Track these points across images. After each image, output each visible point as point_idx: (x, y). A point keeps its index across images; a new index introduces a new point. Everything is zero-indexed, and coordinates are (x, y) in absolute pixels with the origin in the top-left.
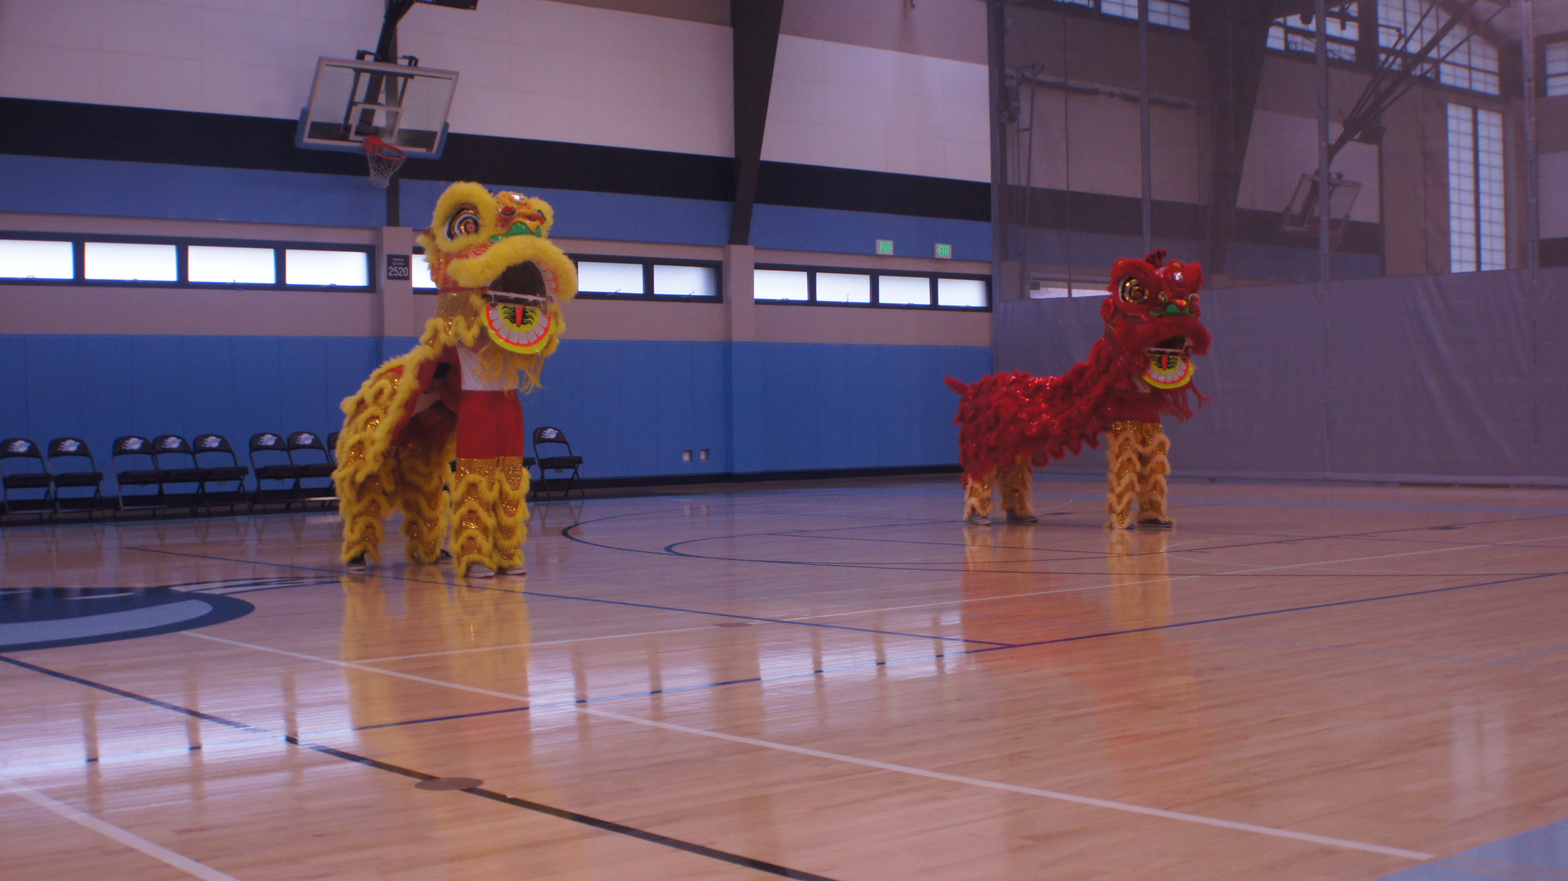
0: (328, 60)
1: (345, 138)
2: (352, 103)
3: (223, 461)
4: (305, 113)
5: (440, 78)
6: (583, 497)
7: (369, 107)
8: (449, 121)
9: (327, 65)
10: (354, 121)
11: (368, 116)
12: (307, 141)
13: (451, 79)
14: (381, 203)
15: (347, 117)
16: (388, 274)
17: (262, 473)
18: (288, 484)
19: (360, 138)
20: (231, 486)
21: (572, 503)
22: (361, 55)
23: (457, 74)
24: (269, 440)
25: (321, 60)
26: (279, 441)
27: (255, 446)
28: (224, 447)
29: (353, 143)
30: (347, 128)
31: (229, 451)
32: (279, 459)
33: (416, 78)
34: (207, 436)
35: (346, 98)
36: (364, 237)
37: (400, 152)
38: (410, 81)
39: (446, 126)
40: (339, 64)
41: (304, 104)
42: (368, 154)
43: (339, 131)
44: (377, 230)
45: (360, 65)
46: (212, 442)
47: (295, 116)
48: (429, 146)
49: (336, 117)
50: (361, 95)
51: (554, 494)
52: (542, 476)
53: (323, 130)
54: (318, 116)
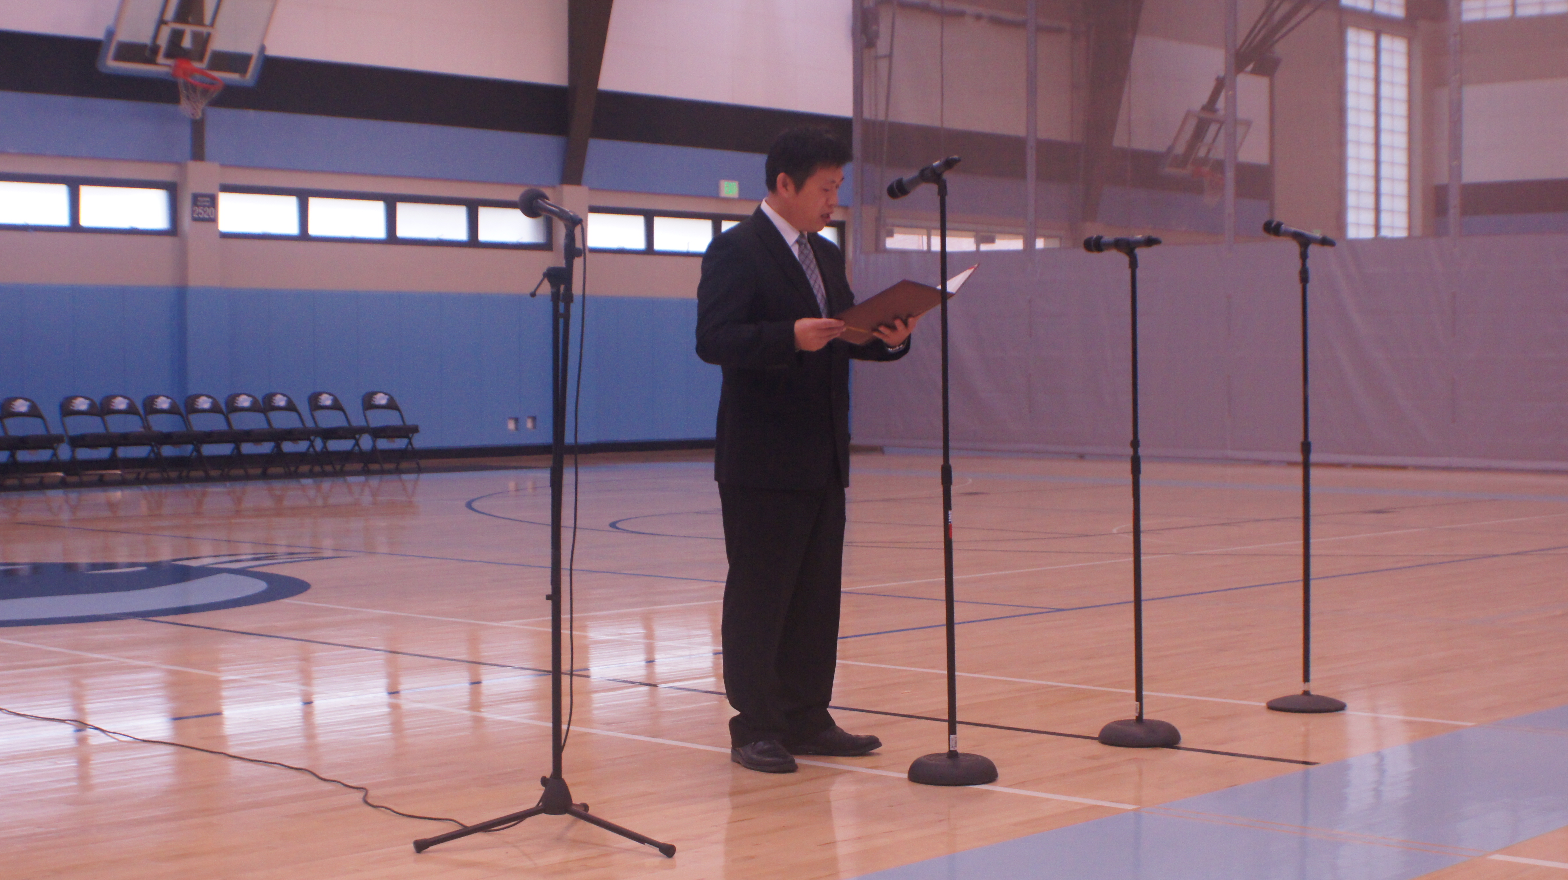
1: (152, 61)
2: (161, 22)
3: (33, 428)
4: (110, 34)
6: (420, 470)
7: (179, 26)
8: (267, 44)
10: (163, 41)
11: (177, 36)
12: (111, 64)
14: (185, 134)
15: (155, 38)
16: (192, 215)
17: (77, 442)
18: (104, 453)
19: (170, 62)
20: (44, 455)
21: (405, 477)
24: (81, 404)
26: (92, 405)
27: (66, 411)
28: (34, 412)
29: (162, 67)
30: (155, 49)
31: (40, 416)
32: (92, 426)
34: (15, 399)
35: (156, 15)
36: (165, 173)
37: (214, 78)
39: (263, 48)
41: (111, 22)
42: (181, 81)
43: (145, 53)
44: (180, 165)
46: (21, 406)
47: (99, 35)
48: (243, 71)
49: (144, 37)
50: (170, 14)
51: (387, 466)
52: (374, 446)
53: (129, 51)
54: (124, 36)
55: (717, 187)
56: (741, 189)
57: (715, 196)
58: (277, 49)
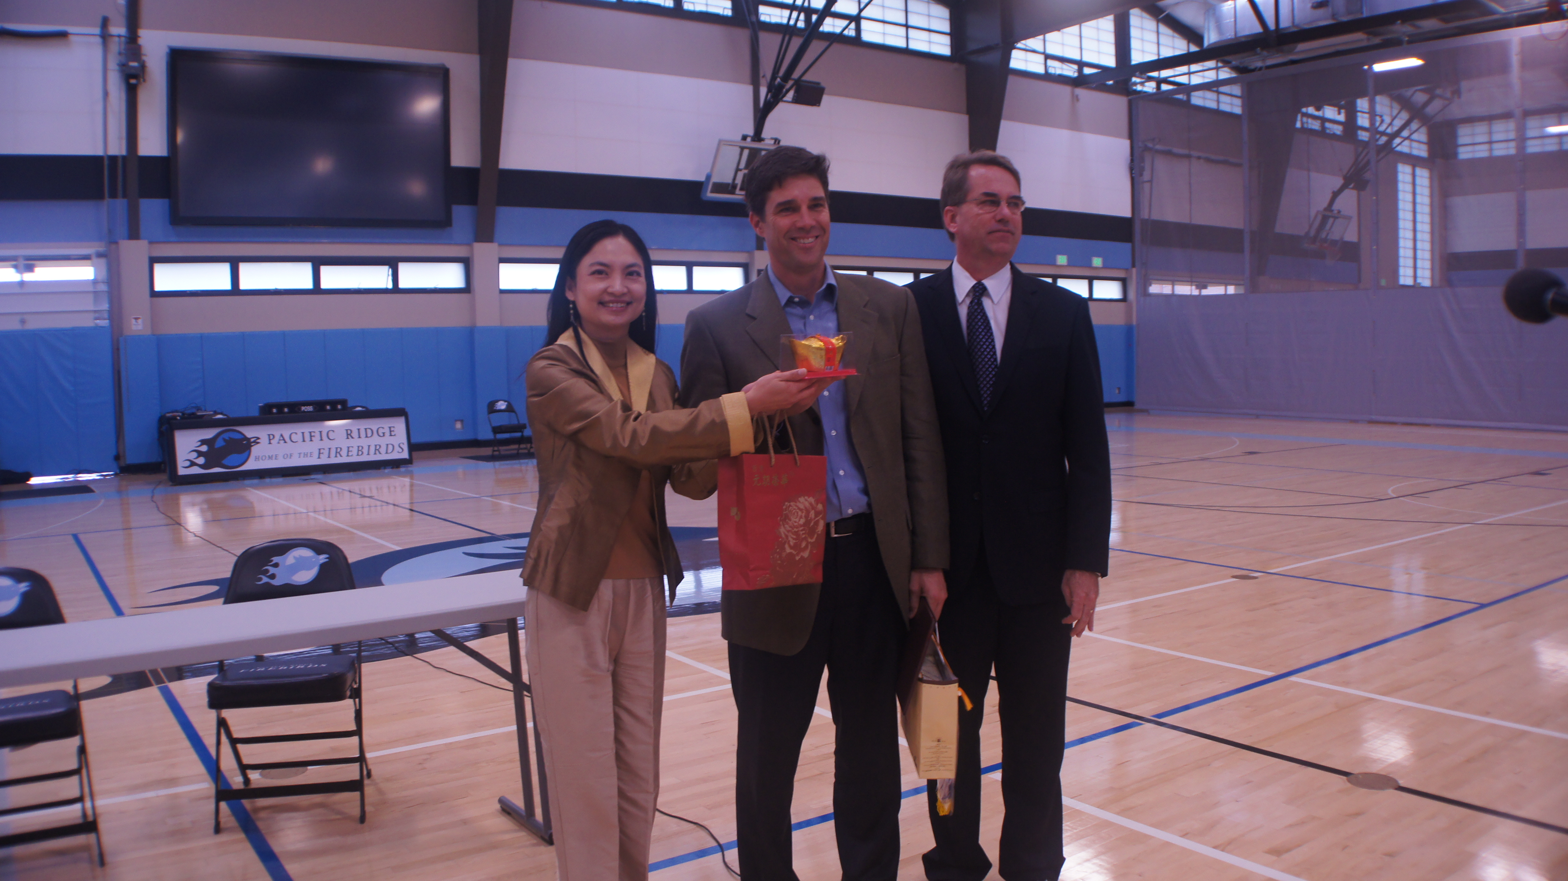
0: (724, 141)
1: (733, 193)
2: (738, 170)
4: (709, 177)
9: (723, 145)
12: (710, 195)
15: (734, 179)
22: (744, 138)
25: (720, 141)
30: (734, 186)
35: (734, 166)
36: (742, 258)
40: (730, 143)
41: (708, 171)
43: (728, 188)
44: (750, 252)
45: (744, 144)
47: (702, 178)
49: (728, 179)
53: (720, 188)
54: (716, 178)
55: (1055, 260)
56: (1069, 260)
57: (1054, 264)
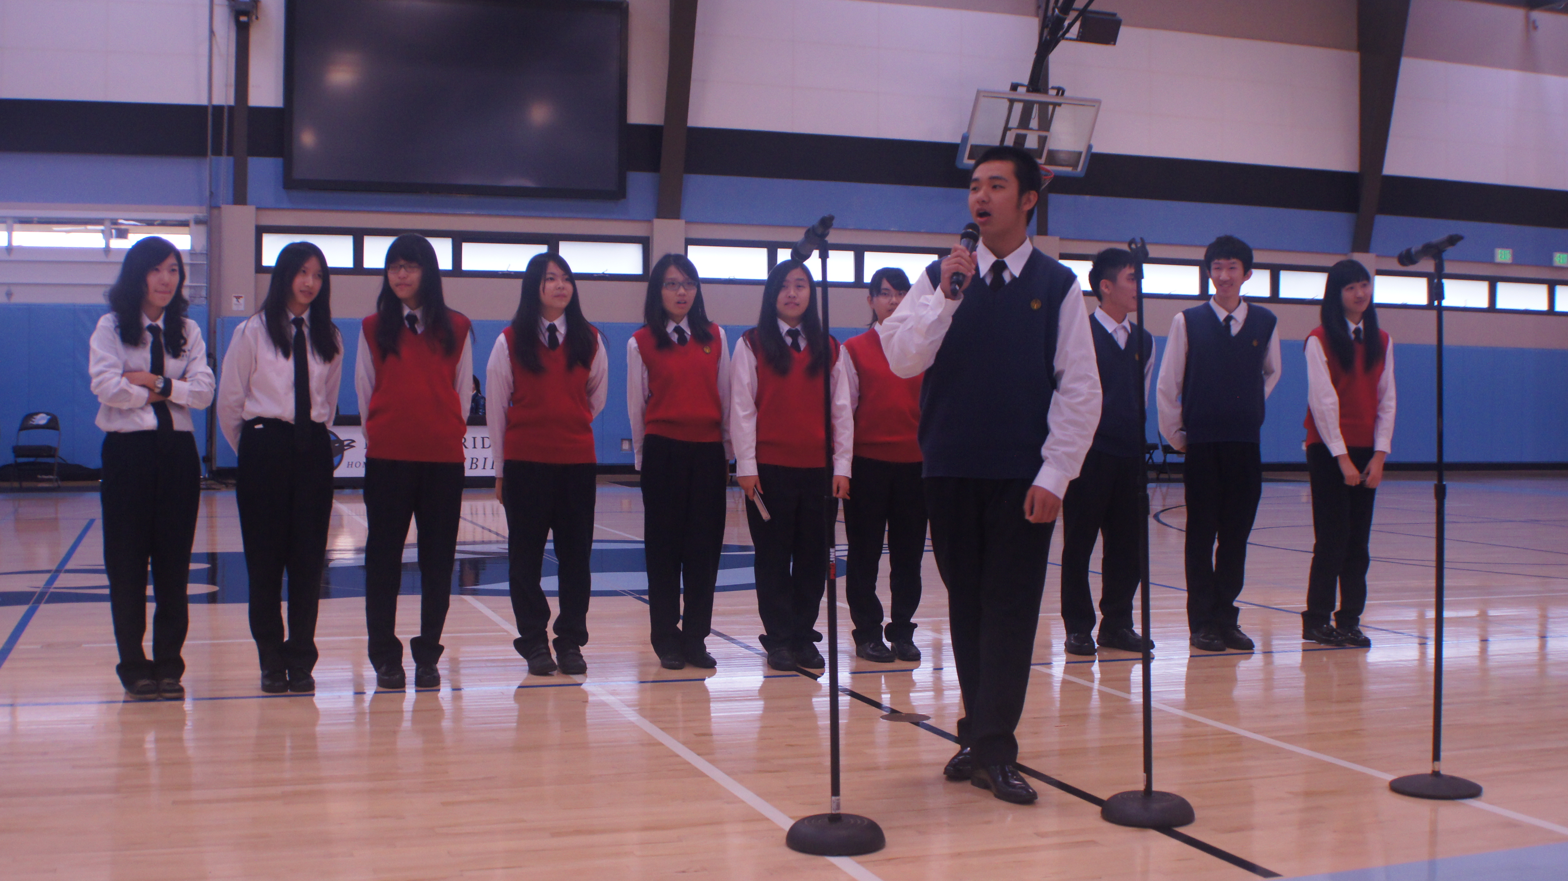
0: (985, 91)
2: (1006, 129)
4: (965, 138)
5: (1084, 105)
7: (1022, 131)
8: (1092, 142)
9: (983, 96)
11: (1020, 139)
12: (967, 162)
13: (1094, 106)
22: (1014, 87)
23: (1099, 102)
25: (978, 92)
33: (1063, 105)
35: (1002, 124)
37: (1048, 171)
38: (1057, 108)
39: (1090, 147)
40: (994, 95)
41: (965, 130)
48: (1075, 165)
50: (1014, 122)
51: (1174, 476)
52: (1165, 460)
54: (975, 140)
55: (1493, 255)
56: (1514, 256)
57: (1491, 260)
58: (1101, 147)
